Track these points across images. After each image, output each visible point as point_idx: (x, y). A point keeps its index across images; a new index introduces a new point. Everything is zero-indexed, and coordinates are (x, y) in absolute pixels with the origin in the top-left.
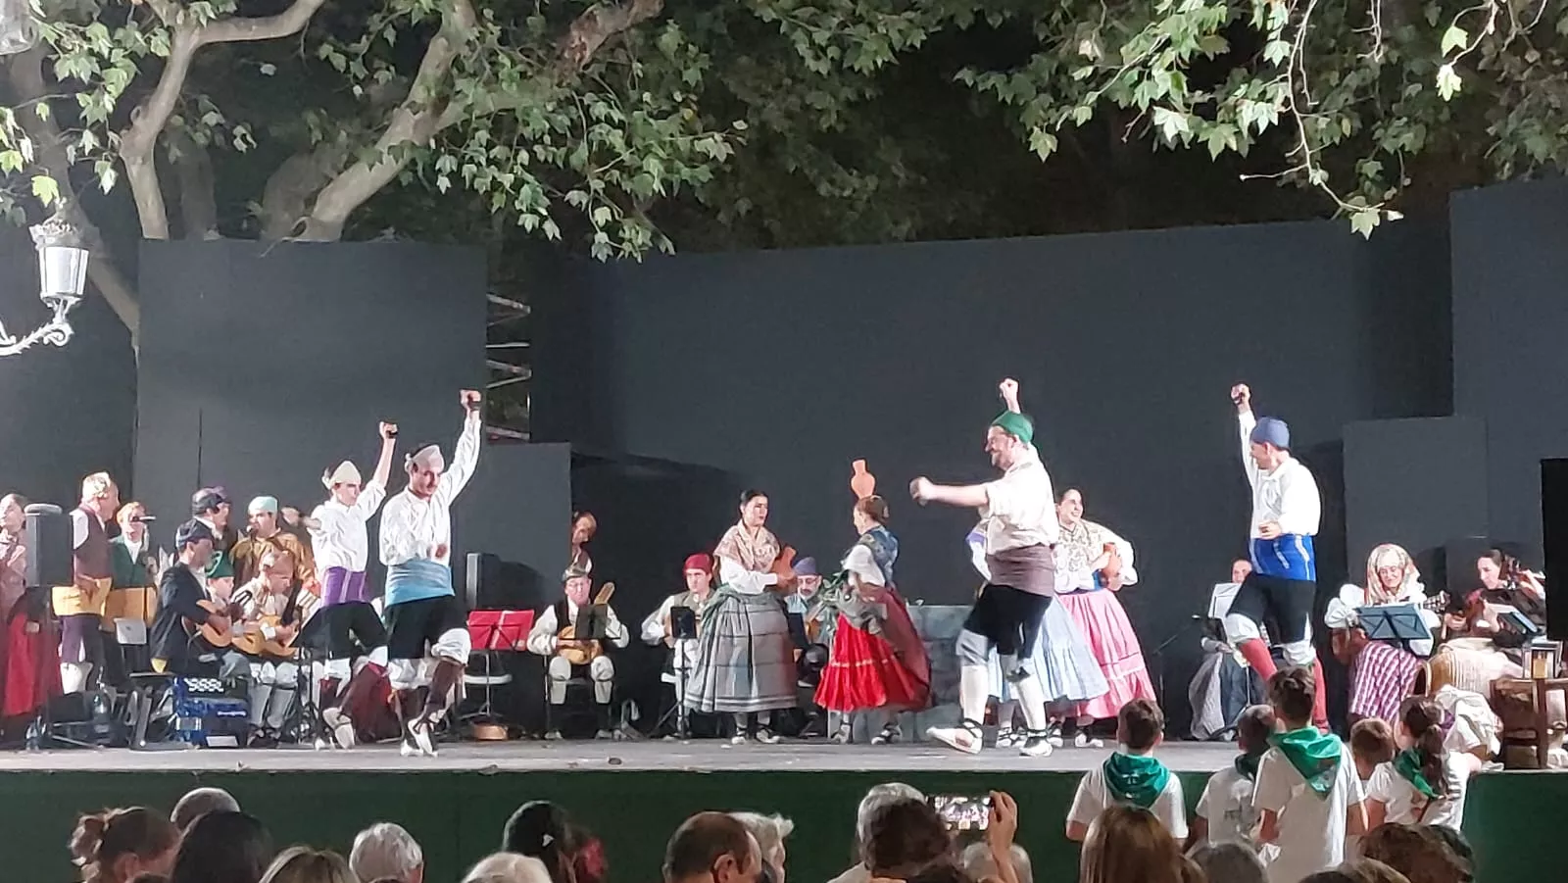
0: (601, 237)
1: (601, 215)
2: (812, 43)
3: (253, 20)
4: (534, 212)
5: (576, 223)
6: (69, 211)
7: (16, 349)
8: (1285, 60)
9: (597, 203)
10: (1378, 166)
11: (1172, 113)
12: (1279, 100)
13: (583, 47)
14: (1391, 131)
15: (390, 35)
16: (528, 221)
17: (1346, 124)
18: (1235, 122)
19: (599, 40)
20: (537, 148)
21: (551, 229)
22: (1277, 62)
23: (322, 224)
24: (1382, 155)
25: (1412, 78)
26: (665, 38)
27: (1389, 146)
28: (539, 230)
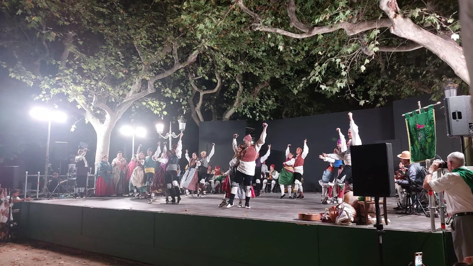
0: (258, 117)
1: (258, 114)
2: (291, 87)
3: (210, 91)
4: (249, 114)
5: (254, 116)
6: (183, 118)
7: (176, 137)
8: (345, 75)
9: (257, 112)
10: (382, 99)
11: (323, 86)
12: (345, 82)
13: (257, 90)
14: (383, 92)
15: (232, 92)
16: (248, 116)
17: (375, 92)
18: (337, 87)
19: (259, 89)
20: (249, 105)
21: (251, 117)
22: (344, 75)
23: (226, 119)
24: (383, 97)
25: (386, 84)
26: (268, 88)
27: (383, 95)
28: (250, 117)
